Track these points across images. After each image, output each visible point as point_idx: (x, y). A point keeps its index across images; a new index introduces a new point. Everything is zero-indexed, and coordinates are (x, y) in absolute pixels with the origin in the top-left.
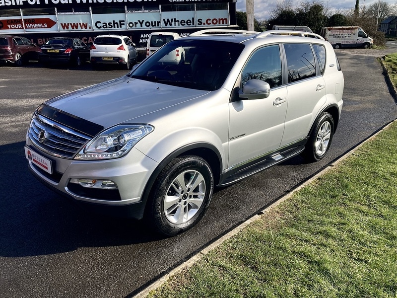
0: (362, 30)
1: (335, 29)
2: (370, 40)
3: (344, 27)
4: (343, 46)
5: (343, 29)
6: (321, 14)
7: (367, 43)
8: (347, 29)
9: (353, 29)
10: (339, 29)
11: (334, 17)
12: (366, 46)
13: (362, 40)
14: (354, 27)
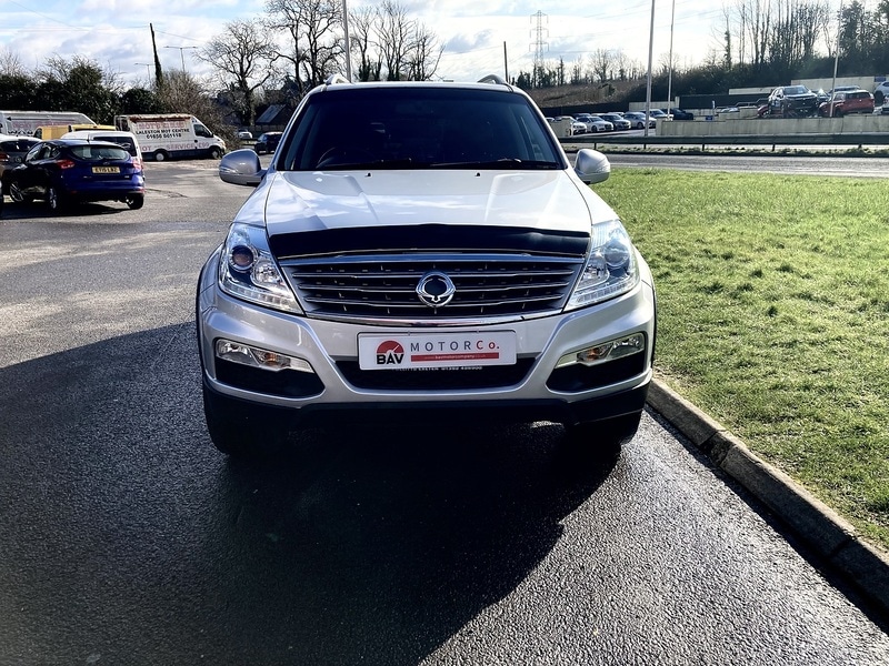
0: (200, 123)
1: (146, 120)
2: (219, 142)
3: (164, 116)
4: (171, 155)
5: (161, 120)
6: (101, 88)
7: (215, 148)
8: (170, 119)
9: (180, 119)
10: (154, 120)
11: (131, 94)
12: (215, 154)
13: (204, 143)
14: (182, 116)
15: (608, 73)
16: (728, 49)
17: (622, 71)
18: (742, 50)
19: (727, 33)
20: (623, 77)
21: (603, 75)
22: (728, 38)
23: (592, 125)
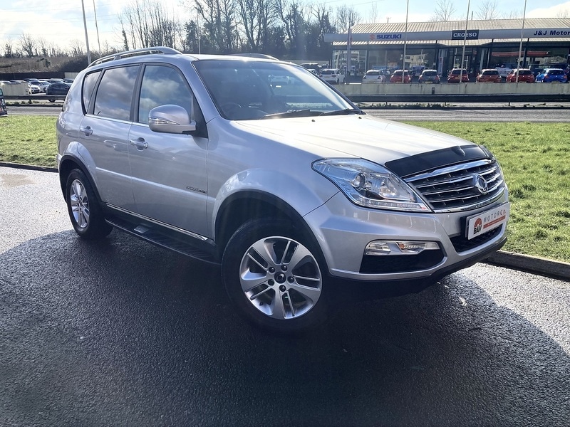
15: (33, 51)
16: (126, 42)
17: (44, 50)
18: (134, 43)
19: (123, 32)
20: (45, 54)
21: (30, 52)
22: (125, 35)
23: (43, 87)
